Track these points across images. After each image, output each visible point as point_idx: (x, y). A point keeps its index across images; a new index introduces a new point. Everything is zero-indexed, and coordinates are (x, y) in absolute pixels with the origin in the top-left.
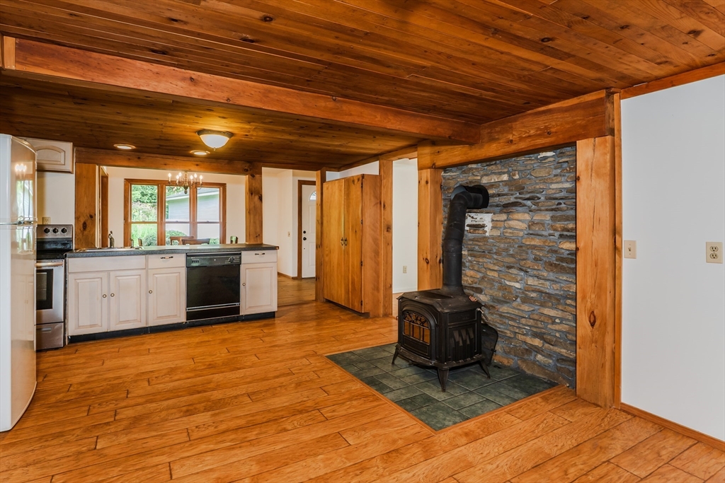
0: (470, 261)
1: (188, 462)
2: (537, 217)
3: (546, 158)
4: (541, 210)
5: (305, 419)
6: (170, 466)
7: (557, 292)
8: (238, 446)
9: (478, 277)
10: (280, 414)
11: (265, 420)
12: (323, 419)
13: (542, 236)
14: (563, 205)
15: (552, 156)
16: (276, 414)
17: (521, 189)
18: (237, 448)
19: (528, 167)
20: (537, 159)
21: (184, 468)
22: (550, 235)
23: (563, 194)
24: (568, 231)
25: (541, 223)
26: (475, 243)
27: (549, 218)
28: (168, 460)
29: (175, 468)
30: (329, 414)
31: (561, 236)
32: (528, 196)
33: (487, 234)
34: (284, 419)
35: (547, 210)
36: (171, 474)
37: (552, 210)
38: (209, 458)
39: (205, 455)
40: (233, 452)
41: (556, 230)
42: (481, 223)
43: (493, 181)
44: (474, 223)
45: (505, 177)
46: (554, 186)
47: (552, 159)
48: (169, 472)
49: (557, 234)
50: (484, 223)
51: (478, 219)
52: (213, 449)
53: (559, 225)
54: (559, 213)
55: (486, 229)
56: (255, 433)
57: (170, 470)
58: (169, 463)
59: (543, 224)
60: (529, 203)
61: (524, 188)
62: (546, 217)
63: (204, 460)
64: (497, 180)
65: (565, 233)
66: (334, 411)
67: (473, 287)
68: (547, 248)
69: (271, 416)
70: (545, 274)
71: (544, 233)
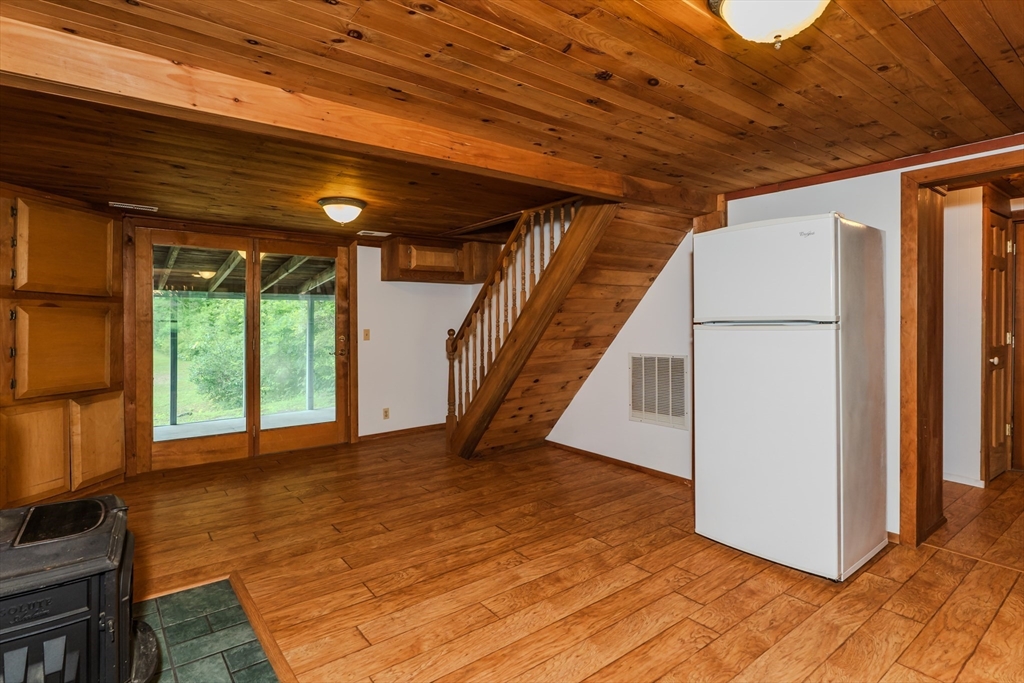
5: (393, 582)
10: (429, 586)
11: (446, 576)
12: (369, 584)
16: (435, 585)
30: (359, 590)
34: (421, 580)
66: (352, 596)
69: (441, 582)
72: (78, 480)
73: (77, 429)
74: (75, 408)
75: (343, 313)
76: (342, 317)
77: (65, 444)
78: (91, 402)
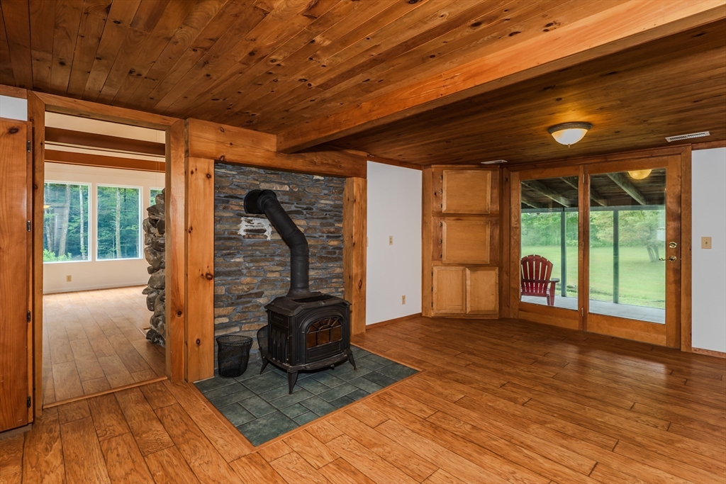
0: (248, 268)
1: (573, 464)
2: (311, 224)
3: (318, 180)
4: (313, 218)
5: (446, 422)
6: (591, 473)
7: (326, 276)
8: (522, 445)
9: (256, 281)
13: (315, 237)
14: (328, 216)
15: (322, 180)
17: (299, 200)
18: (525, 445)
19: (304, 184)
20: (312, 179)
21: (580, 462)
22: (320, 236)
23: (329, 208)
24: (331, 233)
25: (314, 228)
26: (254, 248)
27: (319, 224)
28: (588, 479)
29: (588, 468)
31: (328, 237)
32: (305, 206)
33: (269, 238)
34: (457, 433)
35: (317, 218)
36: (595, 466)
37: (322, 218)
38: (554, 454)
39: (554, 459)
40: (532, 444)
41: (323, 233)
42: (260, 228)
43: (274, 189)
44: (252, 228)
45: (287, 188)
46: (322, 202)
47: (322, 182)
48: (595, 469)
49: (325, 235)
50: (263, 228)
51: (255, 224)
52: (542, 458)
53: (325, 229)
54: (324, 221)
55: (266, 234)
56: (495, 443)
57: (593, 470)
58: (589, 476)
59: (315, 229)
60: (304, 212)
61: (301, 200)
62: (317, 223)
63: (560, 455)
64: (278, 189)
65: (330, 235)
67: (251, 294)
68: (320, 247)
70: (318, 265)
71: (316, 235)
72: (468, 310)
73: (468, 282)
74: (468, 271)
75: (674, 220)
76: (673, 224)
77: (463, 289)
78: (477, 270)
